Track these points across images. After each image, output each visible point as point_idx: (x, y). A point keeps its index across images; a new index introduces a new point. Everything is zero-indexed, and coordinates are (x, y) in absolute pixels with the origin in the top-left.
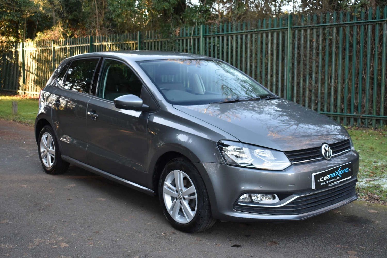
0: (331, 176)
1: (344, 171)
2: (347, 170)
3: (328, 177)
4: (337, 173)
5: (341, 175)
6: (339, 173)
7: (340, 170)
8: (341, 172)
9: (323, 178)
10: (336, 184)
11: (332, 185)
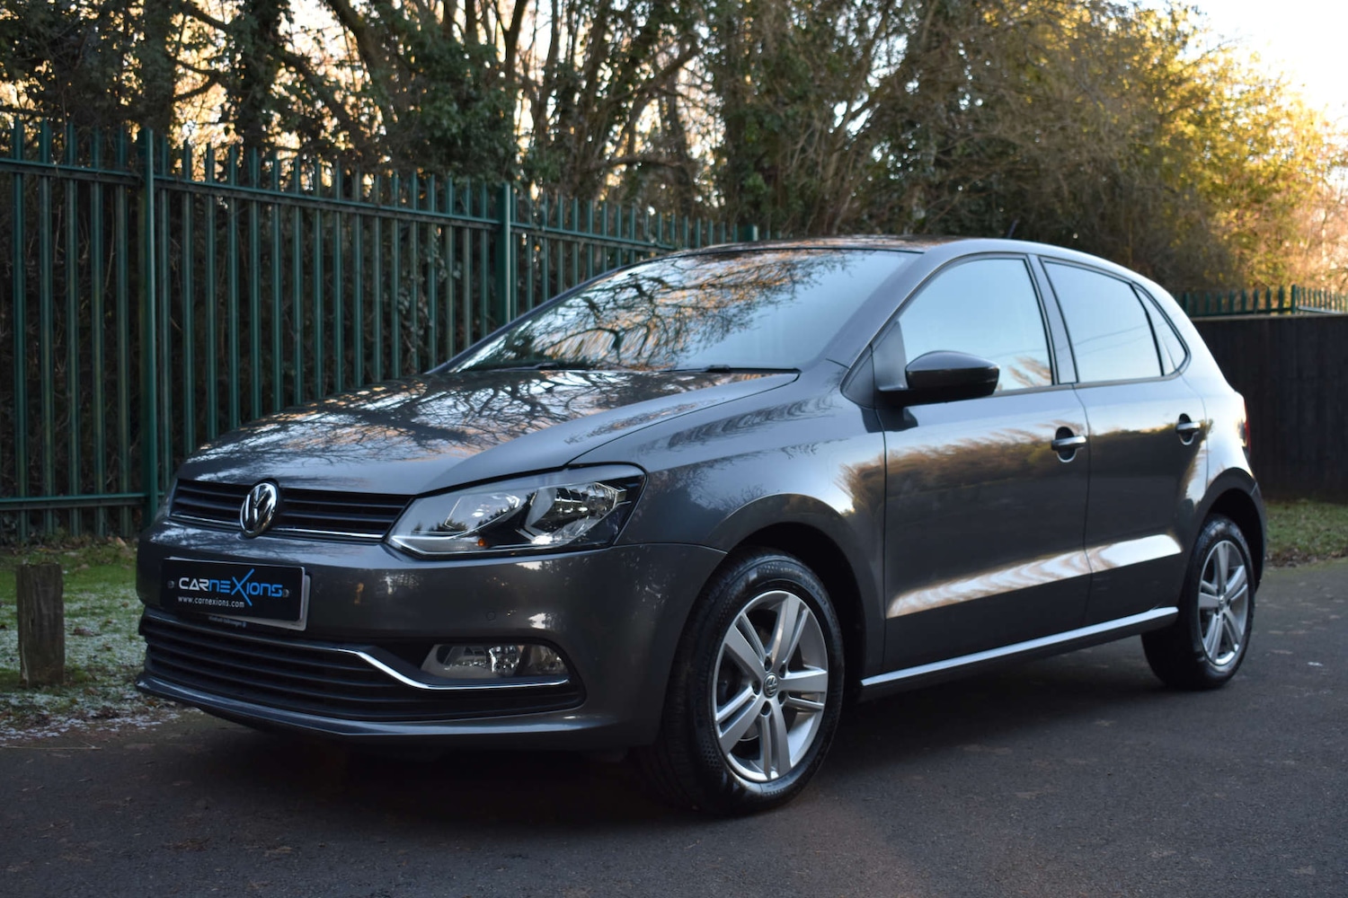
0: (214, 585)
1: (265, 589)
2: (277, 590)
3: (204, 584)
4: (239, 586)
5: (250, 596)
6: (244, 587)
7: (250, 580)
8: (255, 589)
9: (187, 579)
10: (237, 624)
11: (220, 620)
